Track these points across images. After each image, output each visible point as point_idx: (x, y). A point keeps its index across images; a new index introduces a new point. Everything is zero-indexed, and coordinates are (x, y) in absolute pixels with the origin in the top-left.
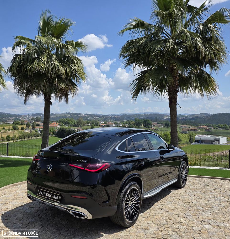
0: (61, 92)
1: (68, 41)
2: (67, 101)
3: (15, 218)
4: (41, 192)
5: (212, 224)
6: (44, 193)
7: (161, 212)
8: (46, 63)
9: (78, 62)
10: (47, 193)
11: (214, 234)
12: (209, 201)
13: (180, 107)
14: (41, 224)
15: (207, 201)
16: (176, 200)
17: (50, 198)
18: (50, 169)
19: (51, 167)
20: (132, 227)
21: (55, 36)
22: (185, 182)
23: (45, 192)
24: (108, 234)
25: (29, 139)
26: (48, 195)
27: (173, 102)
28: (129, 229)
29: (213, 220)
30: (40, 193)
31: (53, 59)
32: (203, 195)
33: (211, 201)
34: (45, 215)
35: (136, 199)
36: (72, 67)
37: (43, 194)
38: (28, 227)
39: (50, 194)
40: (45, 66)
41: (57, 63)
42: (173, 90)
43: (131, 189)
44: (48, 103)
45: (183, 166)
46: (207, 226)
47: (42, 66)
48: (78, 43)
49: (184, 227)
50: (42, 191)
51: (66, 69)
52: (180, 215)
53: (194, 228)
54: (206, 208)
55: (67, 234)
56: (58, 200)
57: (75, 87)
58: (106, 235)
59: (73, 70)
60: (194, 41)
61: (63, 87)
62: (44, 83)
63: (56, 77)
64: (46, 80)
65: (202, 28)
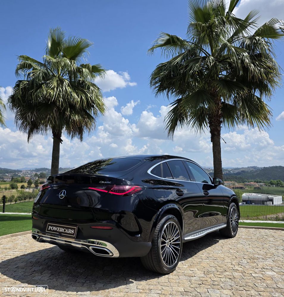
0: (75, 125)
1: (84, 64)
2: (81, 138)
3: (16, 266)
4: (50, 227)
5: (276, 271)
6: (55, 229)
7: (208, 260)
8: (55, 89)
9: (95, 89)
10: (58, 228)
11: (280, 280)
12: (270, 250)
13: (225, 142)
14: (50, 272)
15: (267, 250)
16: (226, 249)
17: (63, 233)
18: (63, 196)
19: (64, 194)
20: (171, 274)
22: (235, 230)
23: (56, 226)
24: (140, 281)
25: (31, 200)
26: (60, 229)
27: (216, 135)
28: (167, 276)
29: (276, 268)
30: (49, 229)
31: (65, 83)
32: (260, 244)
33: (272, 250)
34: (54, 264)
35: (175, 239)
36: (89, 95)
37: (53, 229)
38: (33, 275)
39: (63, 227)
40: (55, 93)
41: (69, 90)
42: (215, 120)
43: (168, 223)
44: (57, 140)
45: (233, 209)
46: (270, 273)
47: (50, 93)
48: (95, 67)
49: (240, 274)
50: (52, 226)
51: (82, 97)
52: (233, 263)
53: (253, 275)
54: (267, 256)
55: (85, 282)
56: (73, 234)
57: (92, 121)
58: (137, 282)
59: (89, 97)
60: (240, 57)
61: (77, 119)
62: (53, 114)
63: (68, 106)
64: (55, 109)
65: (248, 42)
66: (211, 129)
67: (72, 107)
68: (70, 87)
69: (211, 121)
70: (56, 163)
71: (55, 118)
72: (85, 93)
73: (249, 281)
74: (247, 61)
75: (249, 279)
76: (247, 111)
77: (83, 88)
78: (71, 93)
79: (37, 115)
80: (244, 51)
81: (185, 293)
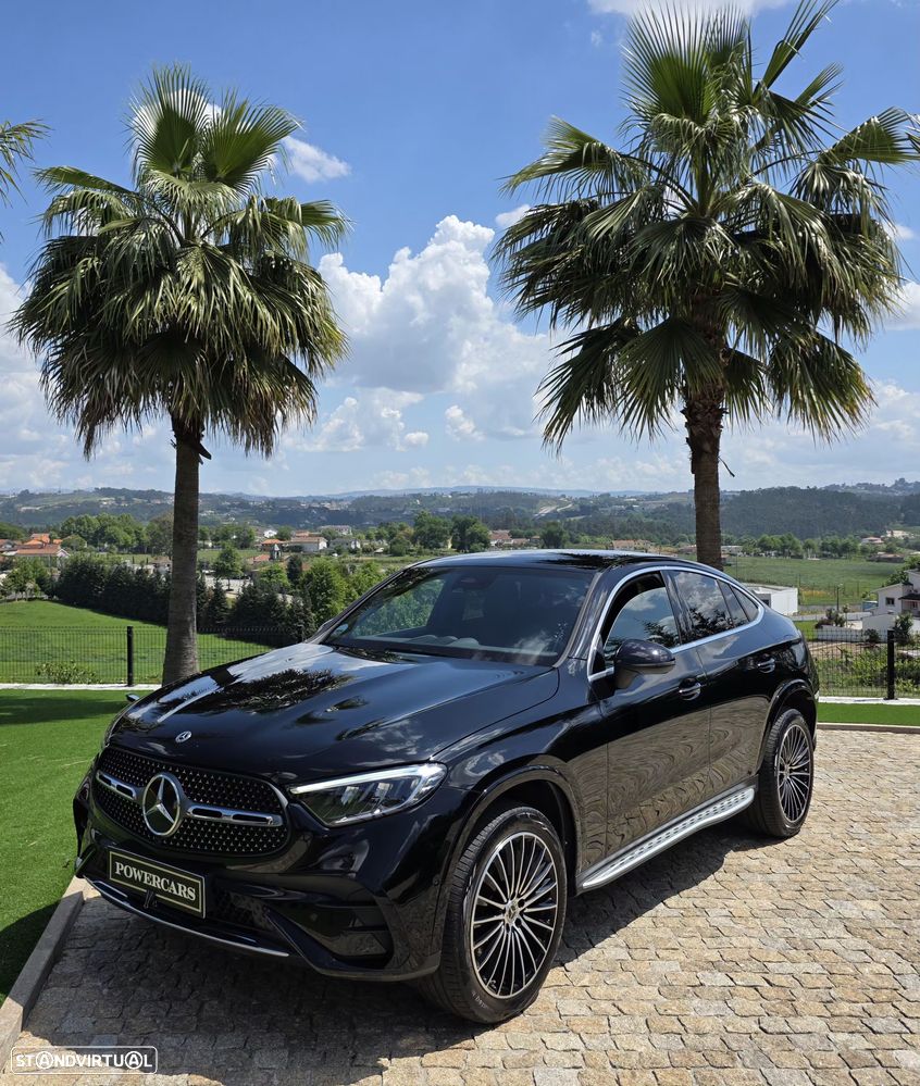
1: (275, 199)
2: (269, 447)
21: (219, 176)
27: (707, 453)
31: (232, 273)
36: (305, 311)
41: (247, 296)
42: (706, 408)
44: (192, 453)
47: (190, 307)
48: (313, 208)
49: (871, 862)
51: (284, 318)
59: (307, 319)
60: (800, 234)
61: (268, 389)
62: (195, 374)
63: (242, 350)
64: (201, 359)
65: (821, 182)
66: (691, 433)
67: (256, 351)
68: (247, 285)
69: (695, 410)
71: (200, 389)
72: (292, 303)
73: (899, 877)
74: (824, 249)
75: (899, 873)
76: (812, 390)
77: (285, 286)
78: (256, 308)
79: (139, 375)
80: (814, 216)
81: (780, 911)
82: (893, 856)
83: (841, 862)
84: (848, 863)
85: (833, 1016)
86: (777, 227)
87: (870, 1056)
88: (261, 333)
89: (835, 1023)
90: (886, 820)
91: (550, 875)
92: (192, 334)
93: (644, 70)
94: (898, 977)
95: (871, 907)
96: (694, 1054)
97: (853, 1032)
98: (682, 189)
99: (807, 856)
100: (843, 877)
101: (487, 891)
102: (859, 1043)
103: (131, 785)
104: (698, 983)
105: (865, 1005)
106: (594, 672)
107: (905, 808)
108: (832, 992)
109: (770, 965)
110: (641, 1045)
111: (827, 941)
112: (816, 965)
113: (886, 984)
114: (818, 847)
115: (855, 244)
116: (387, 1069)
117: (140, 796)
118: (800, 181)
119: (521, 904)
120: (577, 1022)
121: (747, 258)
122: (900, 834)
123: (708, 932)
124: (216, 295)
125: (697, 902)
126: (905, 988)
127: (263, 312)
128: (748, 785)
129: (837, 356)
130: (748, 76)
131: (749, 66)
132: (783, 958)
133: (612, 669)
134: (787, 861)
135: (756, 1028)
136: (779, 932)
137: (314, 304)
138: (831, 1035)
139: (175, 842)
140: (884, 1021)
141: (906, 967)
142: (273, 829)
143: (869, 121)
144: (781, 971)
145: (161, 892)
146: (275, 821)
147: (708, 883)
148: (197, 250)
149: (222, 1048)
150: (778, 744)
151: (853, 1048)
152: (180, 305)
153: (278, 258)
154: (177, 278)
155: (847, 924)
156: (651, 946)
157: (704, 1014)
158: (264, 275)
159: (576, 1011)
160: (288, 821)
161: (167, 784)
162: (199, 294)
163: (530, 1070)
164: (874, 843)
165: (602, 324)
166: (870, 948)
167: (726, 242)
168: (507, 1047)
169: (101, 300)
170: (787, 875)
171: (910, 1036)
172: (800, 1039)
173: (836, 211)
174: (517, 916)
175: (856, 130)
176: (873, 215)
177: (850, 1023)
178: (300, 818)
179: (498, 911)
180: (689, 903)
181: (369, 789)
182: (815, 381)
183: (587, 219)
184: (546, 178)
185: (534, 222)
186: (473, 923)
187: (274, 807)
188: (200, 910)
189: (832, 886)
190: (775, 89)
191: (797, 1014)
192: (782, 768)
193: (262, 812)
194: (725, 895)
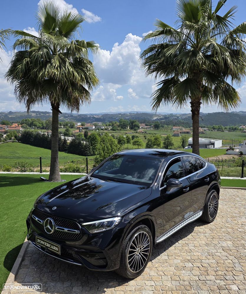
1: (79, 40)
9: (91, 66)
15: (239, 209)
21: (63, 34)
27: (196, 114)
31: (67, 63)
32: (233, 204)
36: (87, 73)
40: (59, 73)
41: (71, 69)
44: (56, 112)
47: (55, 73)
49: (231, 230)
51: (81, 75)
53: (239, 230)
57: (88, 95)
59: (88, 75)
60: (223, 56)
61: (77, 95)
62: (57, 91)
63: (70, 85)
64: (59, 87)
65: (229, 41)
66: (192, 109)
67: (74, 85)
68: (71, 66)
69: (193, 103)
70: (56, 133)
71: (58, 96)
72: (84, 71)
73: (238, 234)
74: (229, 61)
75: (238, 233)
76: (224, 99)
77: (82, 66)
78: (74, 73)
79: (41, 92)
80: (227, 51)
81: (207, 245)
82: (237, 228)
83: (223, 230)
84: (225, 230)
85: (217, 275)
86: (216, 54)
87: (225, 287)
88: (75, 80)
89: (217, 277)
90: (236, 217)
91: (148, 241)
92: (56, 81)
93: (182, 6)
94: (234, 264)
95: (230, 243)
96: (182, 286)
97: (221, 280)
98: (192, 41)
99: (215, 228)
100: (223, 234)
101: (132, 247)
102: (222, 283)
103: (41, 220)
104: (184, 266)
105: (225, 272)
106: (161, 187)
107: (242, 213)
108: (217, 268)
109: (203, 261)
110: (169, 285)
111: (218, 253)
112: (214, 260)
113: (231, 266)
114: (218, 225)
115: (237, 59)
116: (106, 292)
117: (43, 223)
118: (224, 40)
119: (140, 249)
120: (154, 278)
121: (208, 63)
122: (239, 221)
123: (188, 251)
124: (63, 69)
125: (186, 242)
126: (235, 267)
127: (76, 74)
128: (201, 211)
129: (232, 89)
130: (211, 10)
131: (211, 7)
132: (206, 259)
133: (166, 186)
134: (210, 229)
135: (198, 279)
136: (206, 251)
137: (90, 71)
138: (216, 281)
139: (53, 235)
140: (229, 277)
141: (236, 261)
142: (77, 234)
143: (243, 23)
144: (205, 262)
145: (49, 248)
146: (78, 232)
147: (189, 236)
148: (57, 56)
149: (65, 286)
150: (209, 199)
151: (221, 284)
152: (52, 72)
153: (80, 58)
154: (52, 64)
155: (223, 248)
156: (174, 255)
157: (185, 275)
158: (76, 63)
159: (154, 275)
160: (81, 232)
161: (50, 220)
162: (58, 69)
163: (141, 291)
164: (233, 224)
165: (169, 78)
166: (228, 255)
167: (203, 58)
168: (136, 285)
169: (30, 70)
170: (210, 234)
171: (235, 281)
172: (208, 282)
173: (233, 48)
174: (140, 252)
175: (240, 25)
176: (243, 50)
177: (221, 277)
178: (84, 231)
179: (135, 252)
180: (184, 242)
181: (102, 223)
182: (225, 97)
183: (165, 50)
184: (154, 37)
185: (151, 49)
186: (128, 255)
187: (77, 228)
188: (59, 253)
189: (221, 237)
190: (218, 14)
191: (208, 275)
192: (210, 205)
193: (75, 229)
194: (193, 240)
